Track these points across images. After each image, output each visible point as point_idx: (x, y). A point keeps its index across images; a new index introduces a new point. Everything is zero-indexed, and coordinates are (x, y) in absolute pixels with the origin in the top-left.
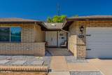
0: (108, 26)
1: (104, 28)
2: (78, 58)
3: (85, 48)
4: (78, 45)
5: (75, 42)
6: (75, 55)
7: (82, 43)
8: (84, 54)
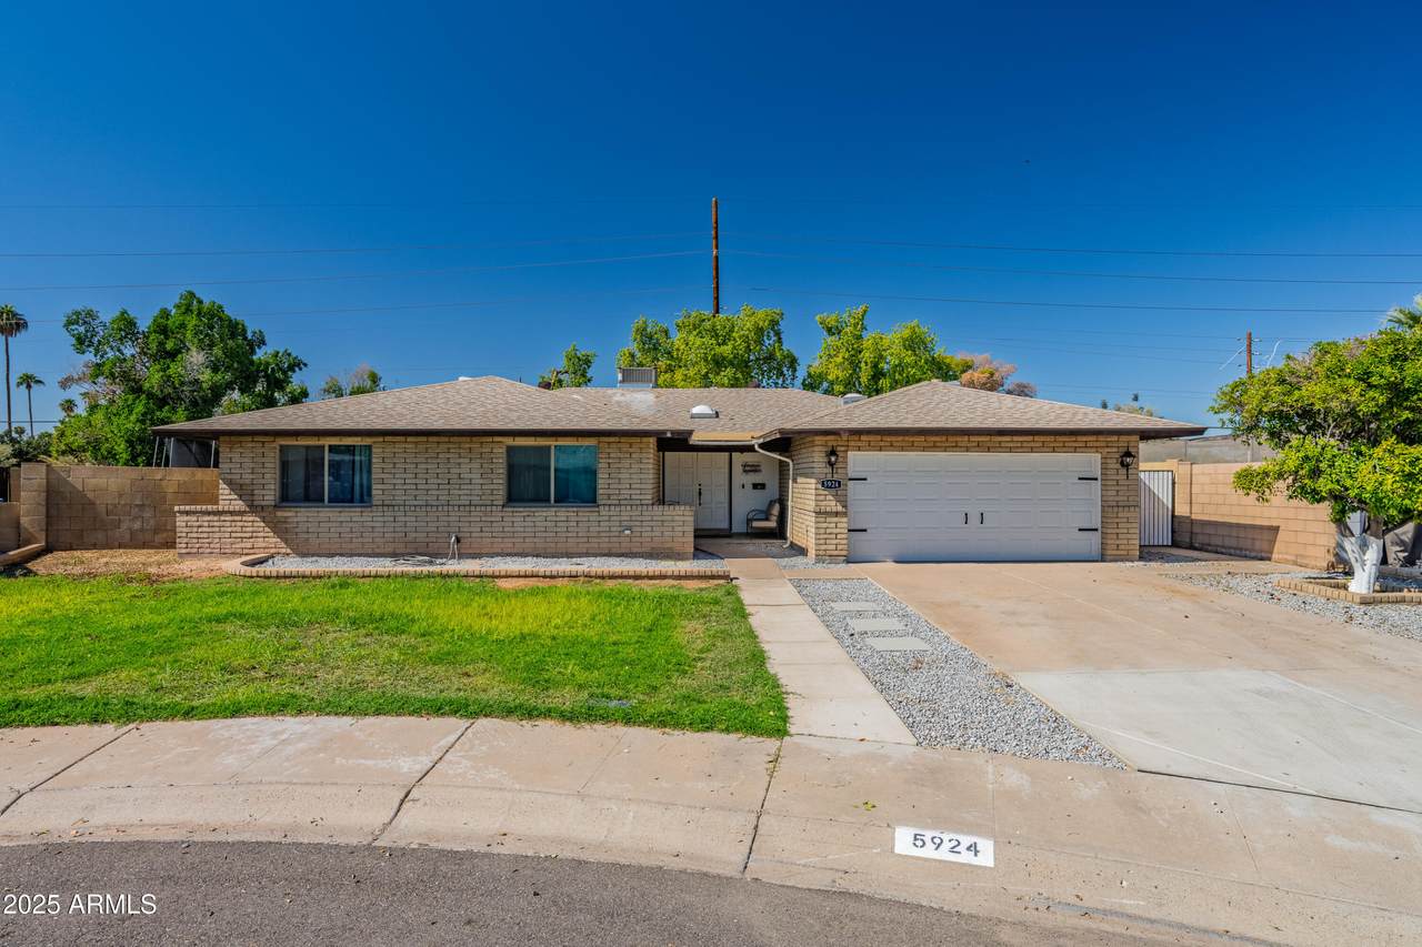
0: (924, 449)
1: (912, 454)
2: (819, 559)
3: (843, 523)
4: (818, 513)
5: (811, 505)
6: (812, 553)
7: (832, 504)
8: (841, 543)
